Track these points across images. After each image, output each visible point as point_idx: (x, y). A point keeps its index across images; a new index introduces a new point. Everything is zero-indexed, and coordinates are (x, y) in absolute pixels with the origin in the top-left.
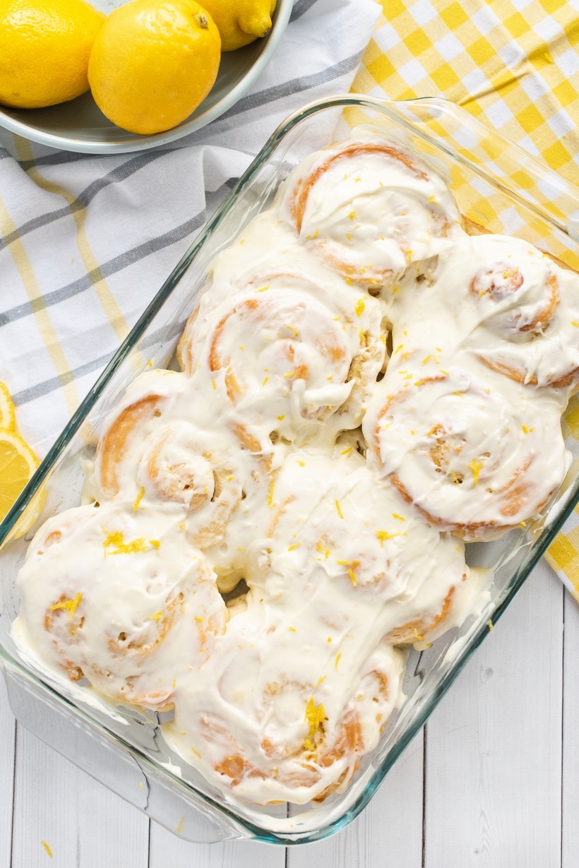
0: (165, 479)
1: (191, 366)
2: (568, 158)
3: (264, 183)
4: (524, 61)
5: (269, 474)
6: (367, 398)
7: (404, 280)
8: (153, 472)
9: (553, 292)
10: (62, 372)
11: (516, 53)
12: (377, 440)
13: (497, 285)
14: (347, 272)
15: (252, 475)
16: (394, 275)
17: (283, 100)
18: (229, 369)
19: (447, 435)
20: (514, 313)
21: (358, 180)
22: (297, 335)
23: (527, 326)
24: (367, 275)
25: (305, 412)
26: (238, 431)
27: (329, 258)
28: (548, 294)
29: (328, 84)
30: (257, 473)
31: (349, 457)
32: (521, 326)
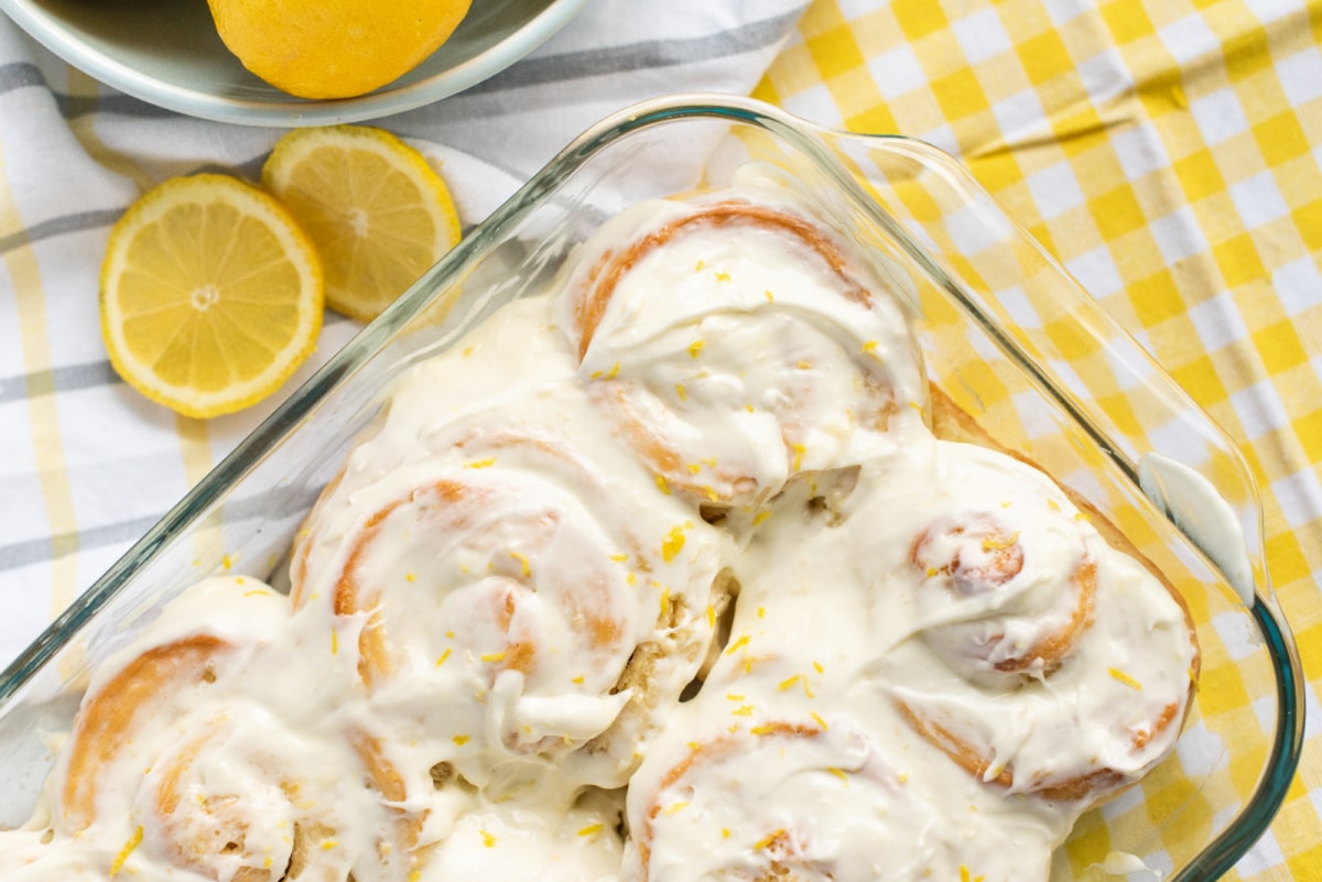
0: (189, 821)
1: (300, 589)
2: (1178, 308)
3: (534, 242)
4: (1129, 93)
5: (410, 852)
6: (650, 734)
7: (780, 501)
8: (167, 800)
9: (1083, 599)
10: (60, 530)
11: (1113, 76)
12: (649, 833)
13: (965, 562)
14: (662, 464)
15: (377, 845)
16: (759, 491)
17: (618, 78)
18: (375, 617)
19: (792, 859)
20: (990, 629)
21: (723, 277)
22: (528, 575)
23: (1012, 661)
24: (702, 480)
25: (512, 739)
26: (366, 749)
27: (632, 427)
28: (1071, 601)
29: (714, 63)
30: (387, 845)
31: (593, 841)
32: (1000, 660)
